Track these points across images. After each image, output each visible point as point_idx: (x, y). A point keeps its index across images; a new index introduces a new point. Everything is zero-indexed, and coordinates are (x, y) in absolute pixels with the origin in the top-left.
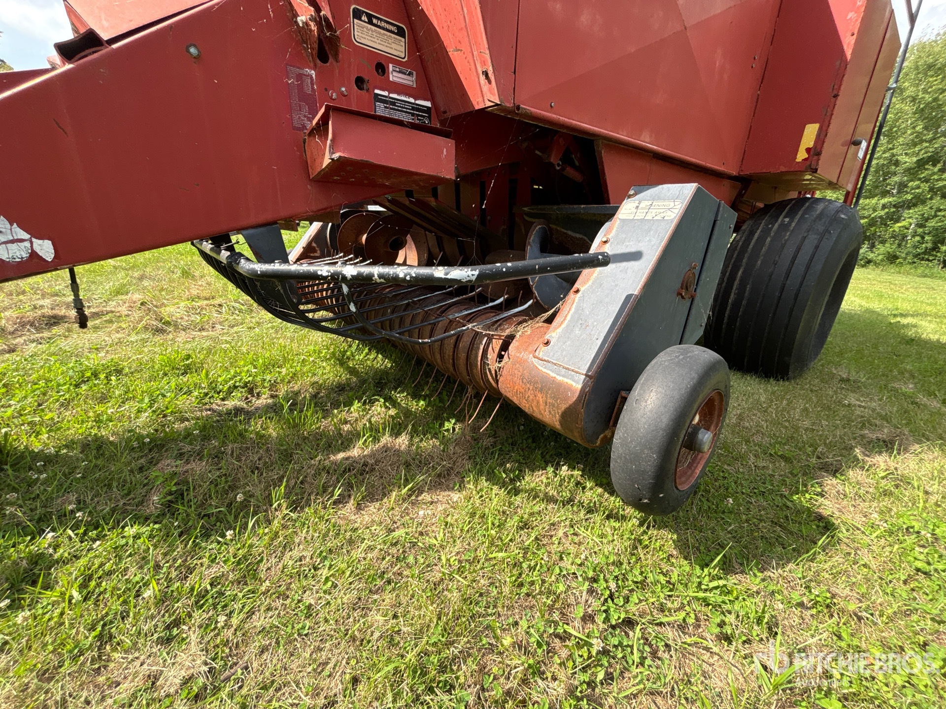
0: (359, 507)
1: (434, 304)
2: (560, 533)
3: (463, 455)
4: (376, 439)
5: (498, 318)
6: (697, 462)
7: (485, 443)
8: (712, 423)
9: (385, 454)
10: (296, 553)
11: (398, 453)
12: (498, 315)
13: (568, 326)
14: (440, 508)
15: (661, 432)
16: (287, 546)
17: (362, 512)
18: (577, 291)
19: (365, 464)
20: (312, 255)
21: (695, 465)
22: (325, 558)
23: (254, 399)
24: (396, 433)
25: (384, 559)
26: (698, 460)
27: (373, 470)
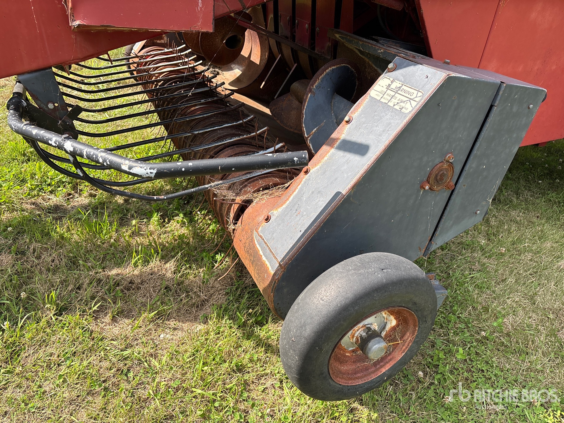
0: (114, 319)
1: (215, 141)
2: (268, 384)
3: (221, 290)
4: (146, 262)
5: (249, 176)
6: (385, 361)
7: (247, 282)
8: (407, 330)
9: (151, 276)
10: (50, 350)
11: (162, 277)
12: (250, 173)
13: (287, 207)
14: (180, 334)
15: (303, 340)
16: (44, 343)
17: (116, 324)
18: (306, 172)
19: (131, 282)
20: (158, 42)
21: (382, 364)
22: (68, 358)
23: (77, 195)
24: (165, 258)
25: (111, 369)
26: (387, 360)
27: (139, 288)
